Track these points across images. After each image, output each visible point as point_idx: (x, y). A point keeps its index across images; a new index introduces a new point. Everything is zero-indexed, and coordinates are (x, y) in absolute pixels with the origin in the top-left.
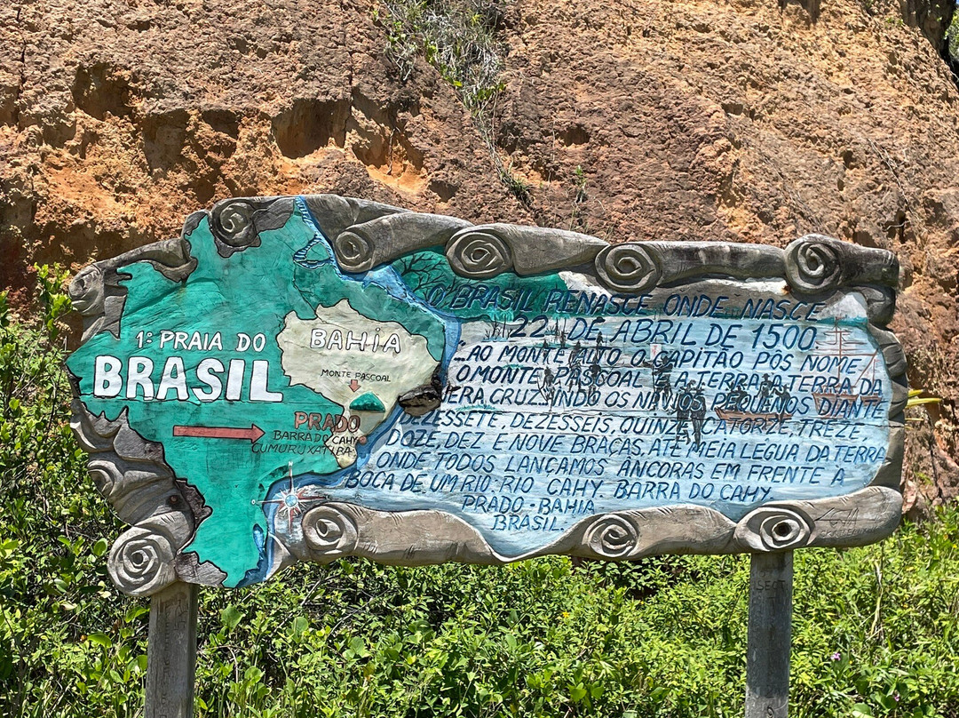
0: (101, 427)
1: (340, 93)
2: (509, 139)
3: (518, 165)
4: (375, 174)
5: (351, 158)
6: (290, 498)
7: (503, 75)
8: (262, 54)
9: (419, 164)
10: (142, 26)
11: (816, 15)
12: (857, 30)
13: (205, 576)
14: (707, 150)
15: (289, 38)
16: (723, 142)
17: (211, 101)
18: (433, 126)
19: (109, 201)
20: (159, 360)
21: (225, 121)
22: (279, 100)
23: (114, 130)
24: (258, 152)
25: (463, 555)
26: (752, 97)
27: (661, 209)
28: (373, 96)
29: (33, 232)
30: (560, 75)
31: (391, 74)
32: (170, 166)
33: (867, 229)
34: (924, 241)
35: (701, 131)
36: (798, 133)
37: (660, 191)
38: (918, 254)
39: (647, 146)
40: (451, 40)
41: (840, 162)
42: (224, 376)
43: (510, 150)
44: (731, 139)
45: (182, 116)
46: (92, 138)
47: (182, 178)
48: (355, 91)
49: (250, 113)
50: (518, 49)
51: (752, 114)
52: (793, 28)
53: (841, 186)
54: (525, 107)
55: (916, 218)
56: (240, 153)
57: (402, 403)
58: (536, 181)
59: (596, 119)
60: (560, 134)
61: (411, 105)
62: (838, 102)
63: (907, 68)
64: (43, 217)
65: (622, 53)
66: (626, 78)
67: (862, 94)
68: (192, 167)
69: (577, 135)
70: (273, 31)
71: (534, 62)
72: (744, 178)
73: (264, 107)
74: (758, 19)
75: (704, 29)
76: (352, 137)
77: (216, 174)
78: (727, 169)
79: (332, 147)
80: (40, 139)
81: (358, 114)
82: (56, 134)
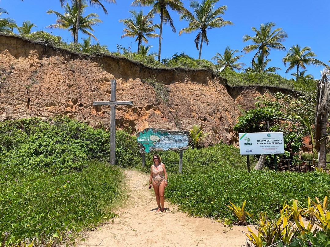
0: (139, 143)
1: (152, 104)
2: (169, 106)
3: (170, 109)
4: (155, 112)
5: (153, 111)
6: (151, 147)
7: (169, 98)
8: (144, 100)
9: (160, 110)
10: (132, 98)
11: (207, 85)
12: (212, 87)
13: (145, 152)
14: (191, 106)
15: (146, 98)
16: (192, 106)
17: (139, 106)
18: (161, 106)
19: (130, 117)
20: (142, 139)
21: (141, 108)
22: (146, 105)
23: (130, 110)
24: (144, 111)
25: (161, 151)
26: (197, 98)
27: (185, 113)
28: (155, 104)
29: (124, 121)
30: (175, 98)
31: (157, 101)
32: (135, 113)
33: (210, 113)
34: (217, 114)
35: (190, 104)
36: (202, 102)
37: (185, 111)
38: (216, 115)
39: (184, 106)
40: (163, 94)
41: (207, 105)
42: (146, 140)
43: (170, 107)
44: (193, 105)
45: (137, 108)
46: (128, 111)
47: (137, 114)
48: (153, 103)
49: (143, 107)
50: (170, 95)
51: (197, 100)
52: (204, 87)
53: (207, 108)
54: (171, 102)
55: (216, 111)
56: (142, 111)
57: (158, 141)
58: (172, 110)
59: (179, 103)
60: (175, 105)
61: (159, 104)
62: (208, 97)
63: (219, 91)
64: (125, 119)
65: (182, 94)
66: (182, 98)
67: (211, 96)
68: (138, 113)
69: (177, 105)
70: (145, 98)
71: (172, 97)
72: (195, 109)
73: (144, 106)
74: (199, 87)
75: (192, 90)
76: (153, 108)
77: (140, 113)
78: (192, 109)
79: (151, 109)
80: (124, 112)
81: (153, 106)
82: (125, 111)
